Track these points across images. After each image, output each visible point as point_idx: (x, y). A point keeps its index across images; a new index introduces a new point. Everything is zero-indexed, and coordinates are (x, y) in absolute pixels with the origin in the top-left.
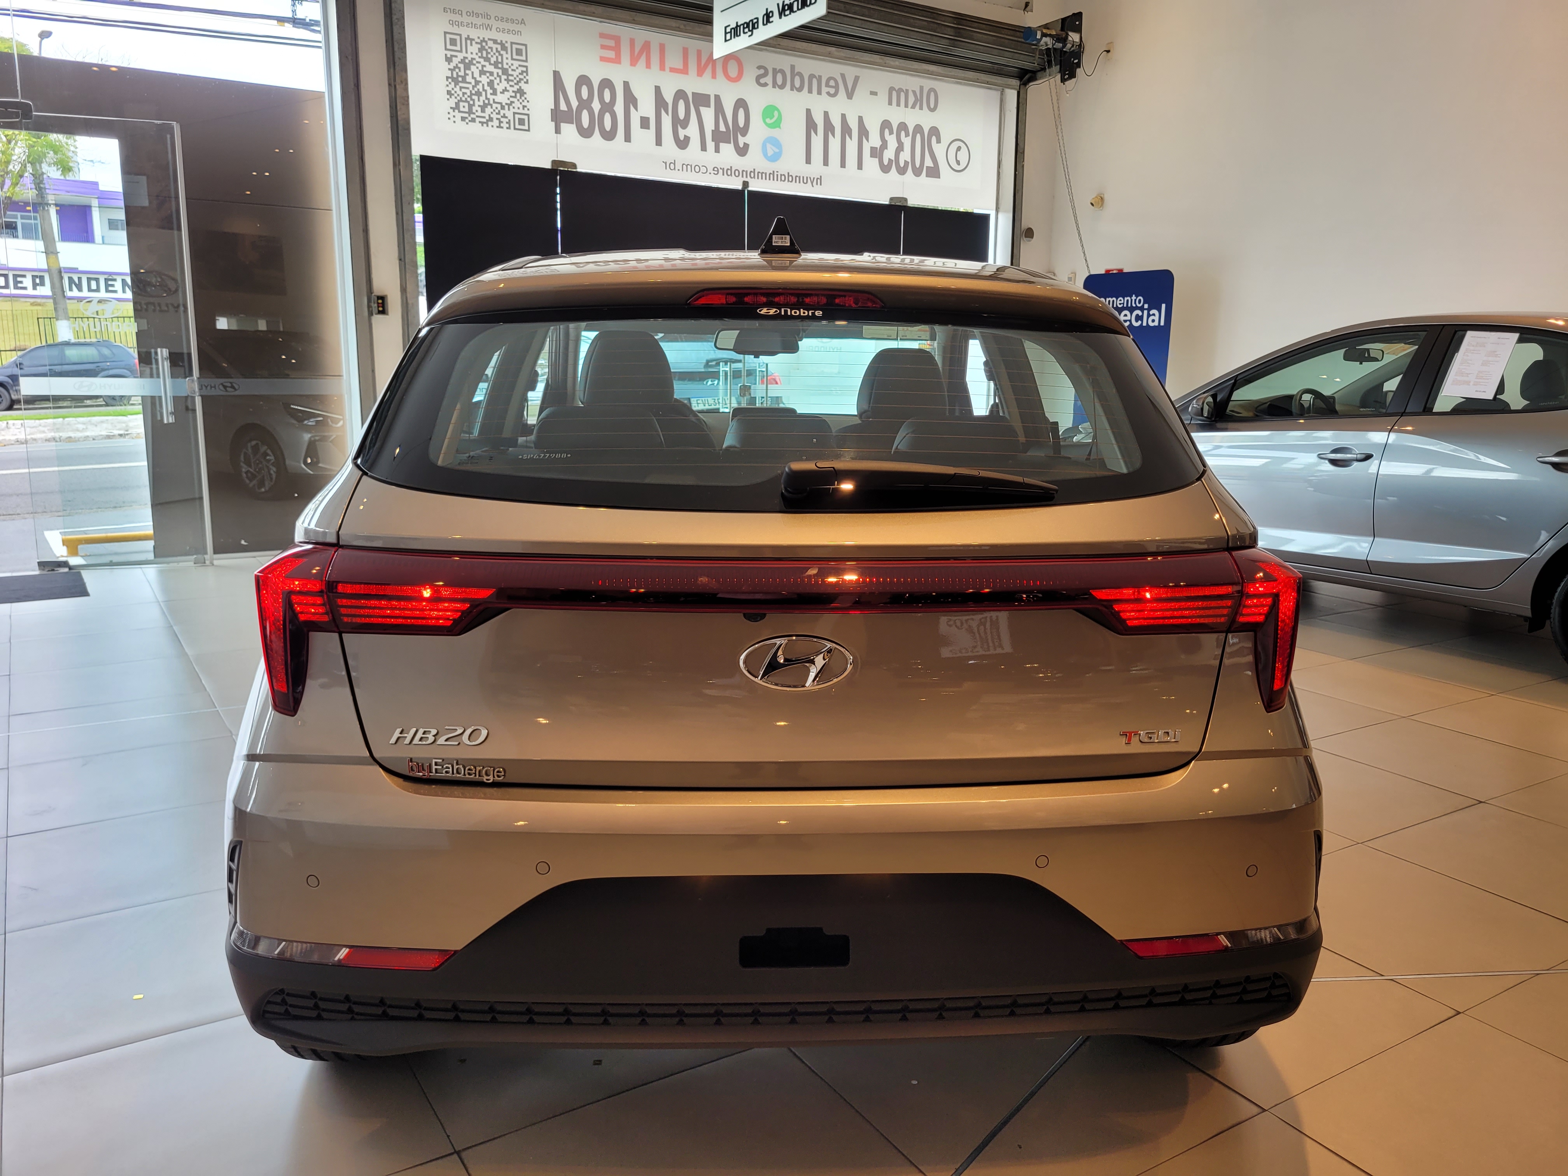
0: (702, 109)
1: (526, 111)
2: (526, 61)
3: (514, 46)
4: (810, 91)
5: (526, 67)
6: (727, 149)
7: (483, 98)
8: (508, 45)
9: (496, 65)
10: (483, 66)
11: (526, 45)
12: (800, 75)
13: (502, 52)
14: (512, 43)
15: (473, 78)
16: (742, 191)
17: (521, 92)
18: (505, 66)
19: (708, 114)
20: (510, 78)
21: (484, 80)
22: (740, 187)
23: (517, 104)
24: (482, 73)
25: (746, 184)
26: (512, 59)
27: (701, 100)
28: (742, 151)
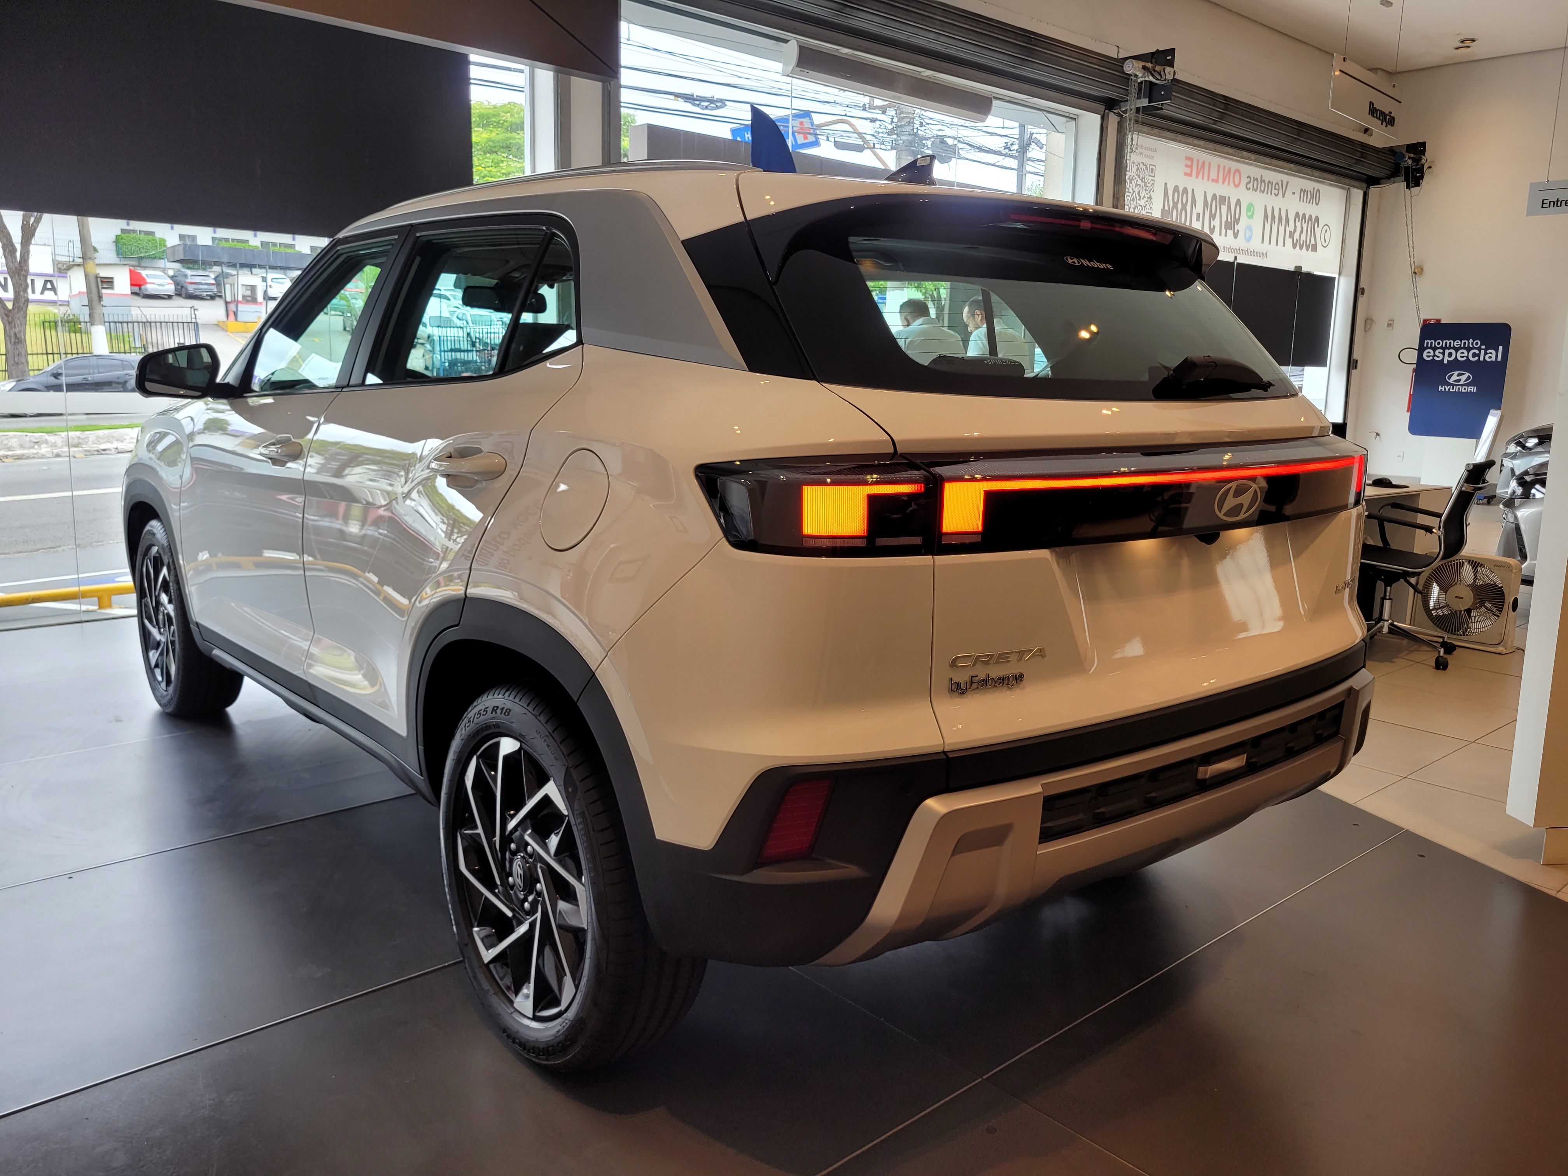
0: (1222, 206)
1: (1150, 211)
2: (1154, 177)
3: (1151, 167)
4: (1267, 193)
5: (1154, 180)
6: (1230, 233)
7: (1135, 202)
8: (1148, 166)
9: (1142, 180)
10: (1137, 181)
11: (1155, 166)
12: (1264, 181)
13: (1146, 171)
14: (1150, 165)
15: (1133, 189)
16: (1233, 263)
17: (1150, 198)
18: (1146, 181)
19: (1224, 208)
20: (1147, 188)
21: (1137, 190)
22: (1231, 260)
23: (1148, 207)
24: (1136, 185)
25: (1236, 258)
26: (1149, 176)
27: (1222, 200)
28: (1236, 235)
